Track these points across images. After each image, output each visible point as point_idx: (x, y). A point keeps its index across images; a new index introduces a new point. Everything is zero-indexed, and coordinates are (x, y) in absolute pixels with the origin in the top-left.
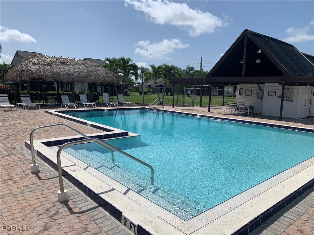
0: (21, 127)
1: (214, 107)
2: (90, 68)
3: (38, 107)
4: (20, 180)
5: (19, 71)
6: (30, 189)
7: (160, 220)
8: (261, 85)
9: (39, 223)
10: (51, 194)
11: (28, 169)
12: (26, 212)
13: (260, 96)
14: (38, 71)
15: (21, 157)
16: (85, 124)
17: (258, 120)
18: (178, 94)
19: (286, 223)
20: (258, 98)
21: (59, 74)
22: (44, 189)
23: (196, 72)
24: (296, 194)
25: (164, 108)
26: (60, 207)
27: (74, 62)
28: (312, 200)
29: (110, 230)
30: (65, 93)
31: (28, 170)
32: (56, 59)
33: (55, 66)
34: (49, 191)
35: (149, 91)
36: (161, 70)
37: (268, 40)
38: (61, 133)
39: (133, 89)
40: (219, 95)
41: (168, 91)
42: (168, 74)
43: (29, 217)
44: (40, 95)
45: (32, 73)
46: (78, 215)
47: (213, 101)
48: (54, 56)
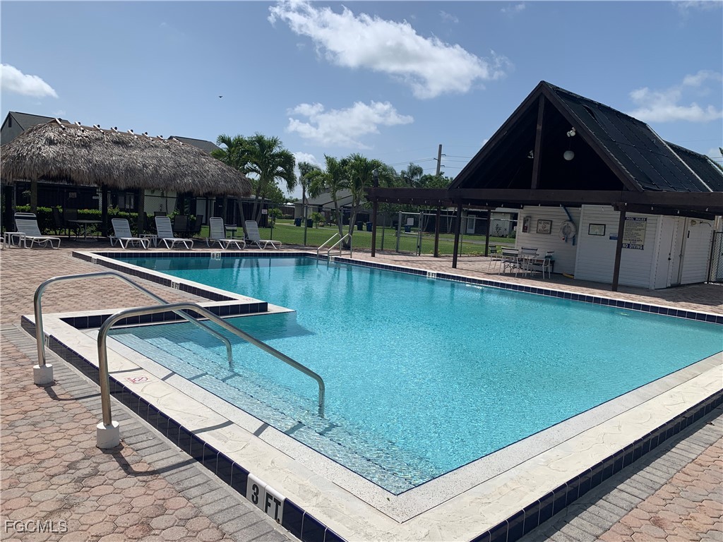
0: (13, 286)
1: (466, 259)
2: (183, 158)
3: (55, 242)
4: (6, 399)
5: (14, 158)
6: (31, 420)
7: (337, 491)
8: (572, 210)
9: (51, 493)
10: (80, 432)
11: (27, 375)
12: (18, 470)
13: (571, 235)
14: (59, 159)
15: (12, 350)
16: (167, 283)
17: (563, 288)
18: (384, 229)
19: (624, 504)
20: (566, 240)
21: (109, 169)
22: (65, 420)
23: (427, 179)
24: (647, 443)
25: (351, 254)
26: (100, 461)
27: (145, 143)
28: (681, 458)
29: (218, 512)
30: (122, 213)
31: (26, 379)
32: (103, 133)
33: (99, 149)
34: (77, 425)
35: (318, 219)
36: (347, 168)
37: (591, 108)
38: (108, 301)
39: (280, 212)
40: (477, 233)
41: (362, 220)
42: (364, 179)
43: (27, 480)
44: (61, 216)
45: (45, 162)
46: (145, 478)
47: (463, 245)
48: (99, 126)
